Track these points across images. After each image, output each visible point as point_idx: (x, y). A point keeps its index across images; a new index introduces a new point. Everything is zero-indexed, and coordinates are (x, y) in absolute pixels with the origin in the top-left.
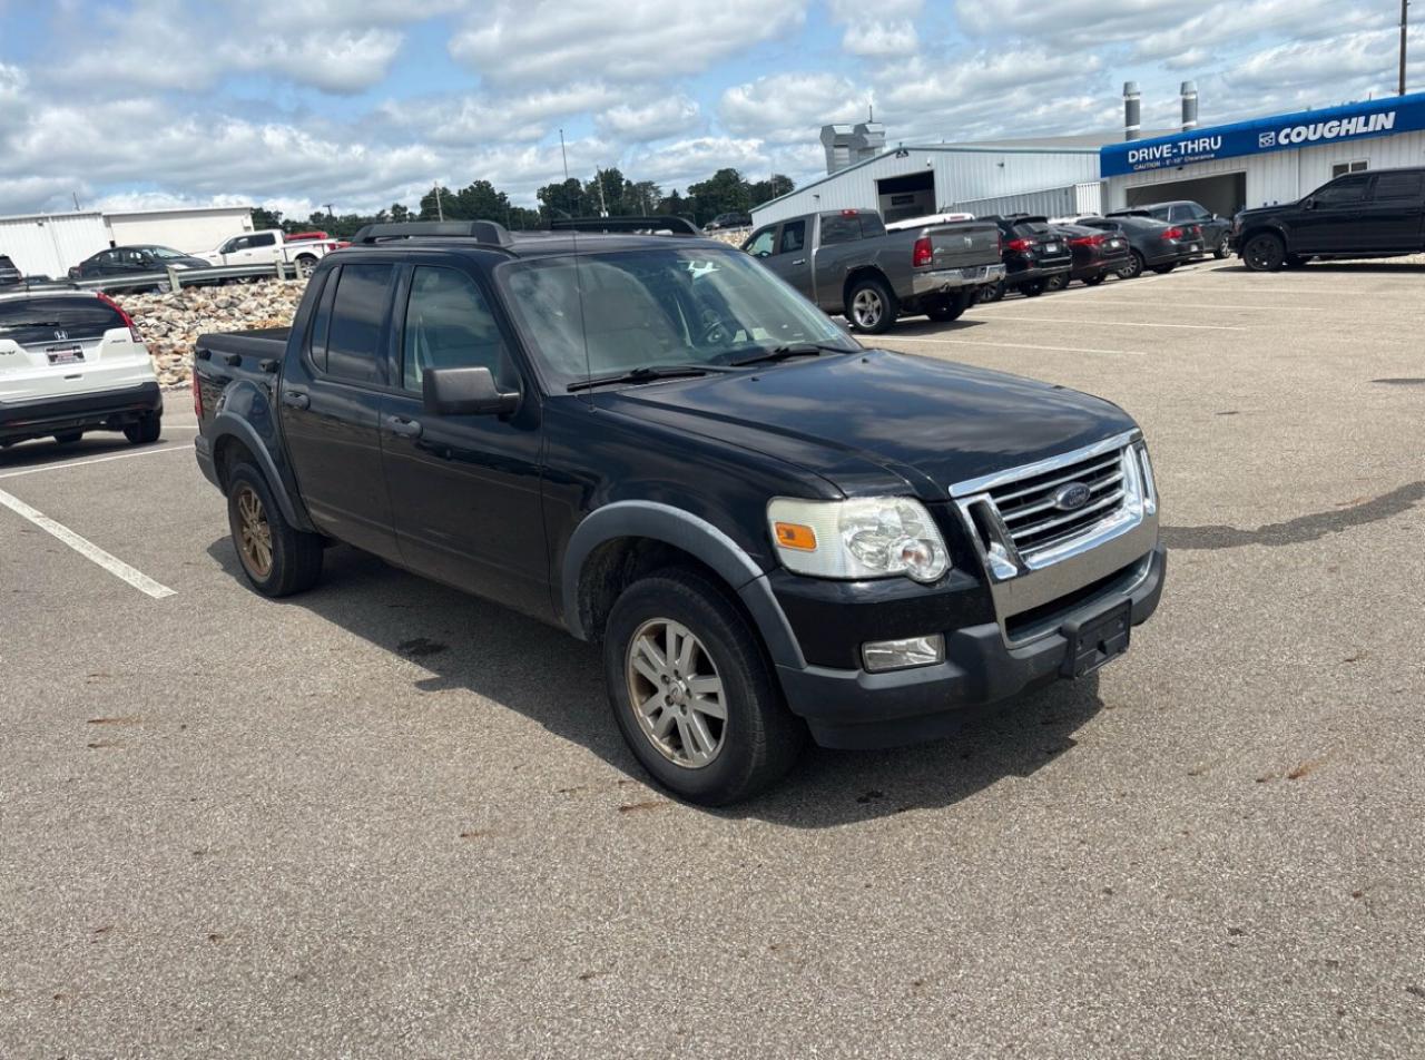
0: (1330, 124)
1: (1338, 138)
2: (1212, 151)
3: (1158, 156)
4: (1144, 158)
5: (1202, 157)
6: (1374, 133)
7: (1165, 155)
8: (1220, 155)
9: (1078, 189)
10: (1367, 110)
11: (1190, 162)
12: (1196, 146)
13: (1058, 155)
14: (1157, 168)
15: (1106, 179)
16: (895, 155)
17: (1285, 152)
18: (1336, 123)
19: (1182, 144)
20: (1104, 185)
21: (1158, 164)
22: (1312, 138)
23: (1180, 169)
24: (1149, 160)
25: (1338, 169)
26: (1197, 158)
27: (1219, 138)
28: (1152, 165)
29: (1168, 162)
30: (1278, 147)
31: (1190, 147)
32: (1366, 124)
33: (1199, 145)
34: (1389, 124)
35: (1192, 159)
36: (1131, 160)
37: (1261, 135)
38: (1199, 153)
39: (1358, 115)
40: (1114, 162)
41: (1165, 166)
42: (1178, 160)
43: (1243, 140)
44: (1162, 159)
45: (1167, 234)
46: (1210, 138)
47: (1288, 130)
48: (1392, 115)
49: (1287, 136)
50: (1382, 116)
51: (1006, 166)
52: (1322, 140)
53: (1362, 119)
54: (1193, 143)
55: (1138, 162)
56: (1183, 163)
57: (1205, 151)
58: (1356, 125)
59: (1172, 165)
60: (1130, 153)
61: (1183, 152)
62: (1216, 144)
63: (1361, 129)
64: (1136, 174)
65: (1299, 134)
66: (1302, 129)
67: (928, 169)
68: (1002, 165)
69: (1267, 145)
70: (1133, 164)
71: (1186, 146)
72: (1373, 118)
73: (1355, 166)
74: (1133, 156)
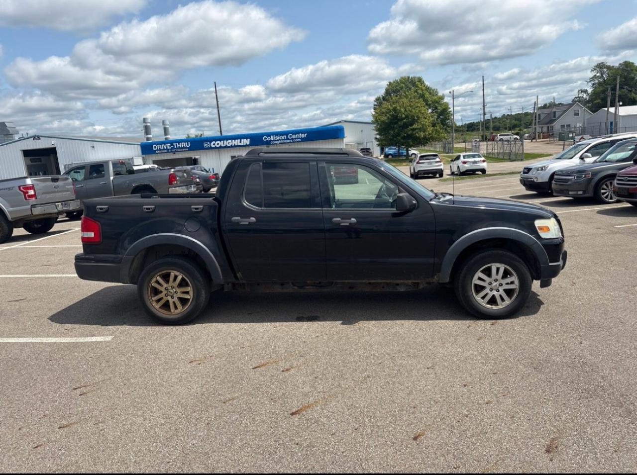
0: (228, 141)
1: (231, 146)
2: (186, 148)
3: (165, 148)
4: (160, 148)
5: (183, 150)
6: (243, 146)
7: (169, 148)
8: (190, 149)
9: (134, 159)
10: (240, 137)
11: (179, 151)
12: (180, 145)
13: (120, 145)
14: (165, 152)
15: (144, 156)
16: (32, 138)
17: (213, 150)
18: (230, 141)
19: (175, 144)
20: (143, 158)
21: (166, 151)
22: (223, 146)
23: (174, 154)
24: (162, 150)
25: (233, 157)
26: (181, 150)
27: (189, 143)
28: (163, 151)
29: (170, 151)
30: (211, 148)
31: (178, 145)
32: (241, 142)
33: (182, 145)
34: (248, 143)
35: (179, 150)
36: (154, 149)
37: (204, 143)
38: (182, 148)
39: (238, 139)
40: (147, 149)
41: (169, 152)
42: (174, 150)
43: (198, 144)
44: (167, 149)
45: (211, 177)
46: (185, 142)
47: (214, 142)
48: (249, 140)
49: (214, 144)
50: (245, 140)
51: (95, 147)
52: (226, 147)
53: (239, 140)
54: (179, 144)
55: (157, 150)
56: (176, 151)
57: (184, 147)
58: (237, 142)
59: (171, 152)
60: (154, 146)
61: (175, 147)
62: (188, 145)
63: (239, 144)
64: (156, 155)
65: (218, 144)
66: (219, 142)
67: (52, 146)
68: (93, 147)
69: (207, 147)
70: (156, 150)
71: (176, 145)
72: (242, 140)
73: (238, 156)
74: (155, 147)
